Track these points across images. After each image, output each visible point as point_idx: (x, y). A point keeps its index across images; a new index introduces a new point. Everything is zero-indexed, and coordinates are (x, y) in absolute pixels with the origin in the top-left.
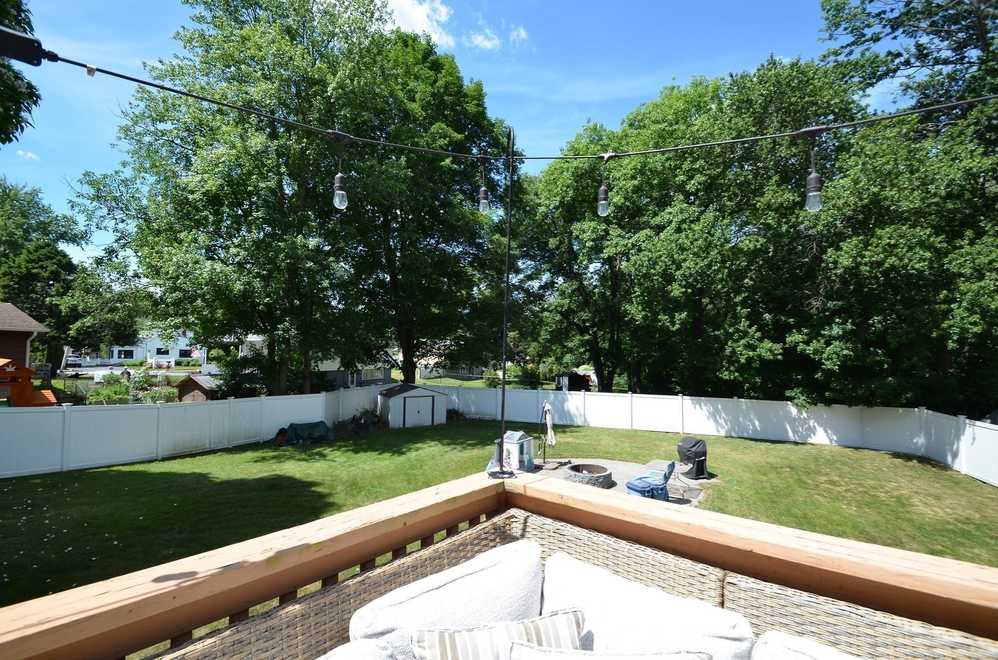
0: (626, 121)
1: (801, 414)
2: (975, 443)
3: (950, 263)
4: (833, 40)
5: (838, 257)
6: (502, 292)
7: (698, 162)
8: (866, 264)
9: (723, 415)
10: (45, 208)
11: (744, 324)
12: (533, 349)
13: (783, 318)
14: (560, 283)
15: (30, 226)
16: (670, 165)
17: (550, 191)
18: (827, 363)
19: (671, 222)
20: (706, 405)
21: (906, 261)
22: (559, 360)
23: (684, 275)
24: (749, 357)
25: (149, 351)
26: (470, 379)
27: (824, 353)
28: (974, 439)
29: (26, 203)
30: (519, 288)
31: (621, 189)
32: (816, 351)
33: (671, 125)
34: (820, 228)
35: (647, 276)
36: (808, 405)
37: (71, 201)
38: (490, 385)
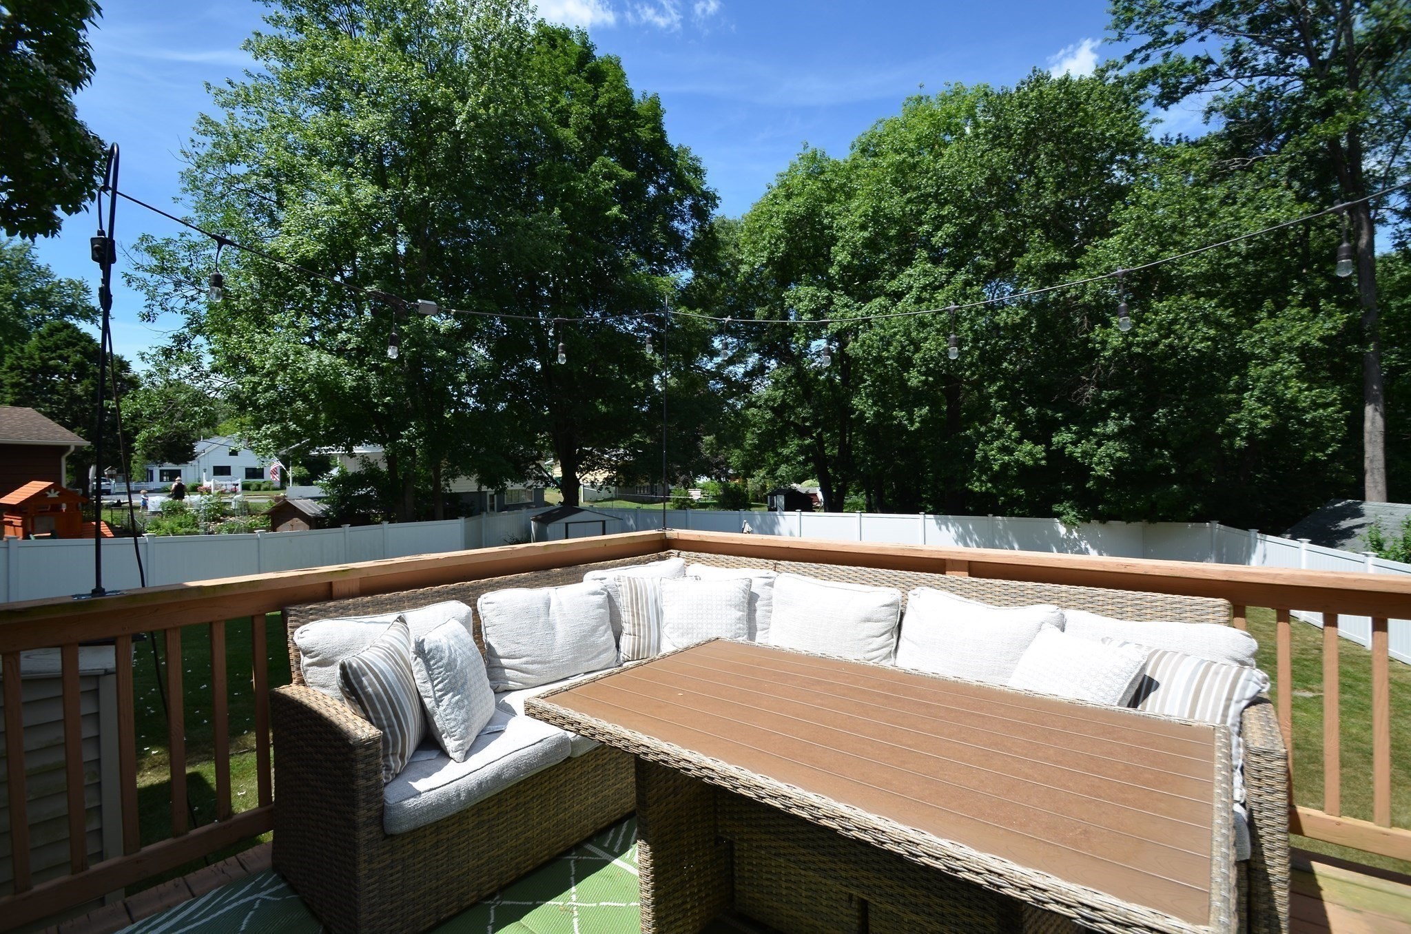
0: (857, 145)
1: (1071, 533)
2: (1266, 562)
3: (1242, 342)
4: (1123, 42)
5: (1108, 336)
6: (693, 381)
7: (947, 207)
8: (1138, 345)
9: (976, 537)
10: (42, 270)
11: (999, 420)
12: (735, 457)
13: (1049, 412)
14: (772, 367)
15: (22, 296)
16: (911, 210)
17: (754, 243)
18: (1097, 468)
19: (911, 288)
20: (953, 525)
21: (1187, 340)
22: (772, 472)
23: (923, 359)
24: (1004, 463)
25: (205, 471)
26: (652, 501)
27: (1095, 455)
28: (1265, 556)
29: (14, 263)
30: (717, 375)
31: (847, 241)
32: (1085, 454)
33: (913, 156)
34: (1088, 298)
35: (879, 360)
36: (1078, 523)
37: (126, 275)
38: (680, 508)
